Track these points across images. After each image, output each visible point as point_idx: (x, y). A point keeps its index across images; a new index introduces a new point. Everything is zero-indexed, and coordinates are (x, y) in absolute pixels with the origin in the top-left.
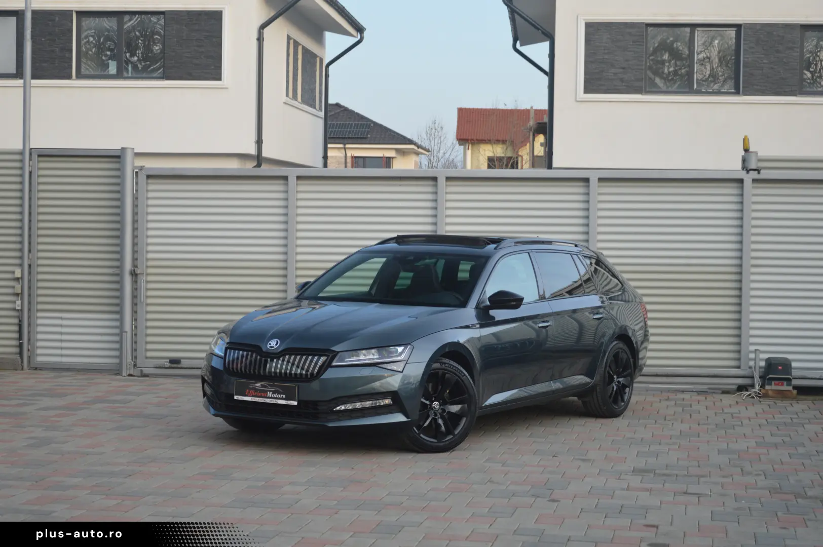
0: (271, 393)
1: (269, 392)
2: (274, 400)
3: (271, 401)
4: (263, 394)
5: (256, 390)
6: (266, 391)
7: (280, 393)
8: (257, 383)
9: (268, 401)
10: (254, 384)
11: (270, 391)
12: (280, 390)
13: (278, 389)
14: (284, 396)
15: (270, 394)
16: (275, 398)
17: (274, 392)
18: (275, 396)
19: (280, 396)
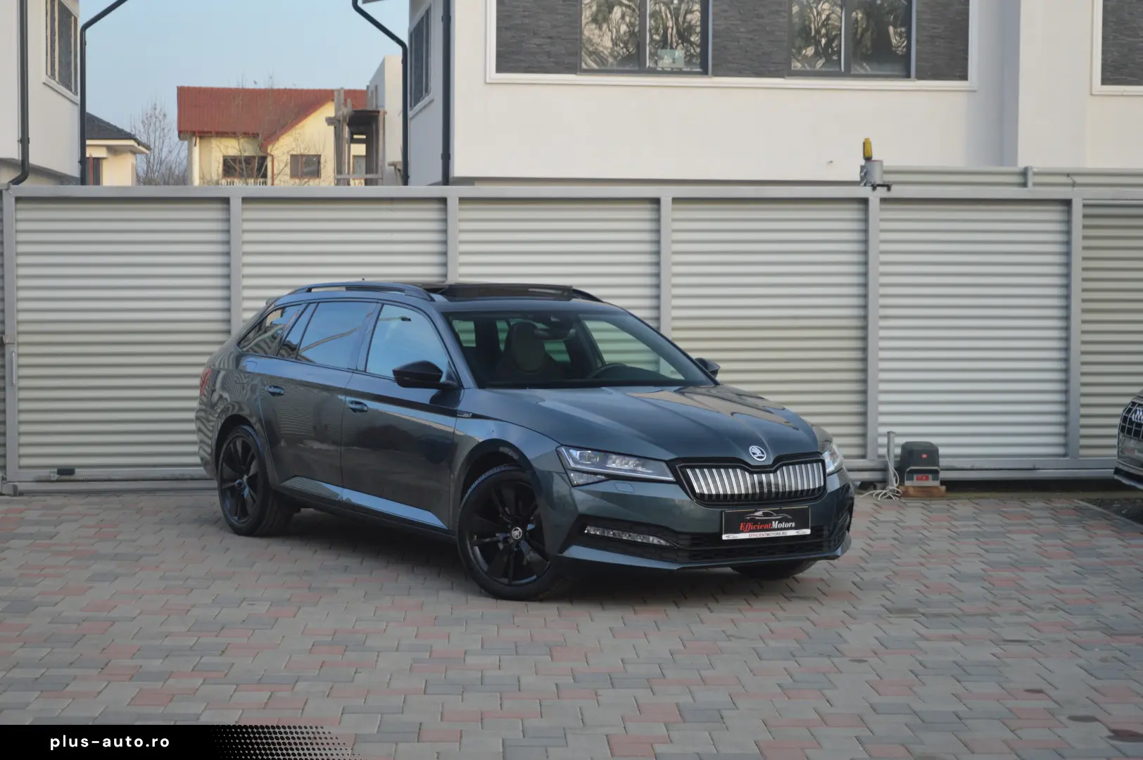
0: (777, 522)
1: (773, 522)
2: (781, 532)
3: (777, 534)
4: (766, 526)
5: (754, 521)
6: (770, 521)
7: (787, 521)
8: (756, 511)
9: (772, 534)
10: (754, 512)
11: (775, 520)
12: (789, 517)
13: (785, 515)
14: (793, 525)
15: (775, 525)
16: (781, 529)
17: (780, 521)
18: (783, 525)
19: (789, 525)
